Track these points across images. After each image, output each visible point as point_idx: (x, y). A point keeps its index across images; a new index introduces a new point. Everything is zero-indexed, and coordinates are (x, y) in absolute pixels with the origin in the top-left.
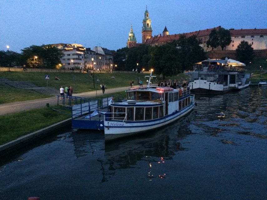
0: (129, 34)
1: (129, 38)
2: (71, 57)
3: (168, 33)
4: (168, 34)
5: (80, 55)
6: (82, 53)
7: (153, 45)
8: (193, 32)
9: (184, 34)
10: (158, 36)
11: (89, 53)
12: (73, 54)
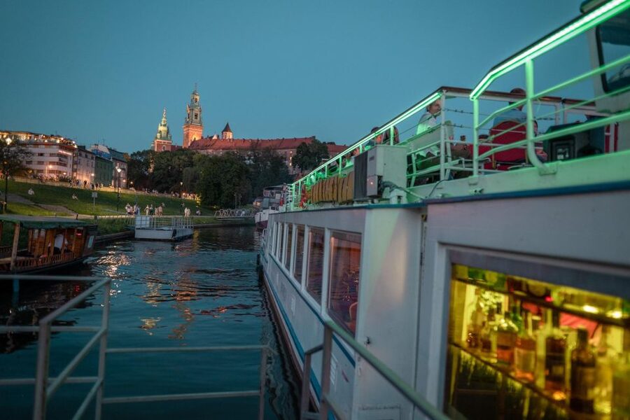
0: (158, 127)
1: (159, 135)
2: (46, 158)
3: (230, 135)
4: (231, 137)
5: (66, 156)
6: (70, 154)
7: (203, 152)
8: (273, 139)
9: (258, 140)
10: (214, 138)
11: (84, 154)
12: (52, 155)
